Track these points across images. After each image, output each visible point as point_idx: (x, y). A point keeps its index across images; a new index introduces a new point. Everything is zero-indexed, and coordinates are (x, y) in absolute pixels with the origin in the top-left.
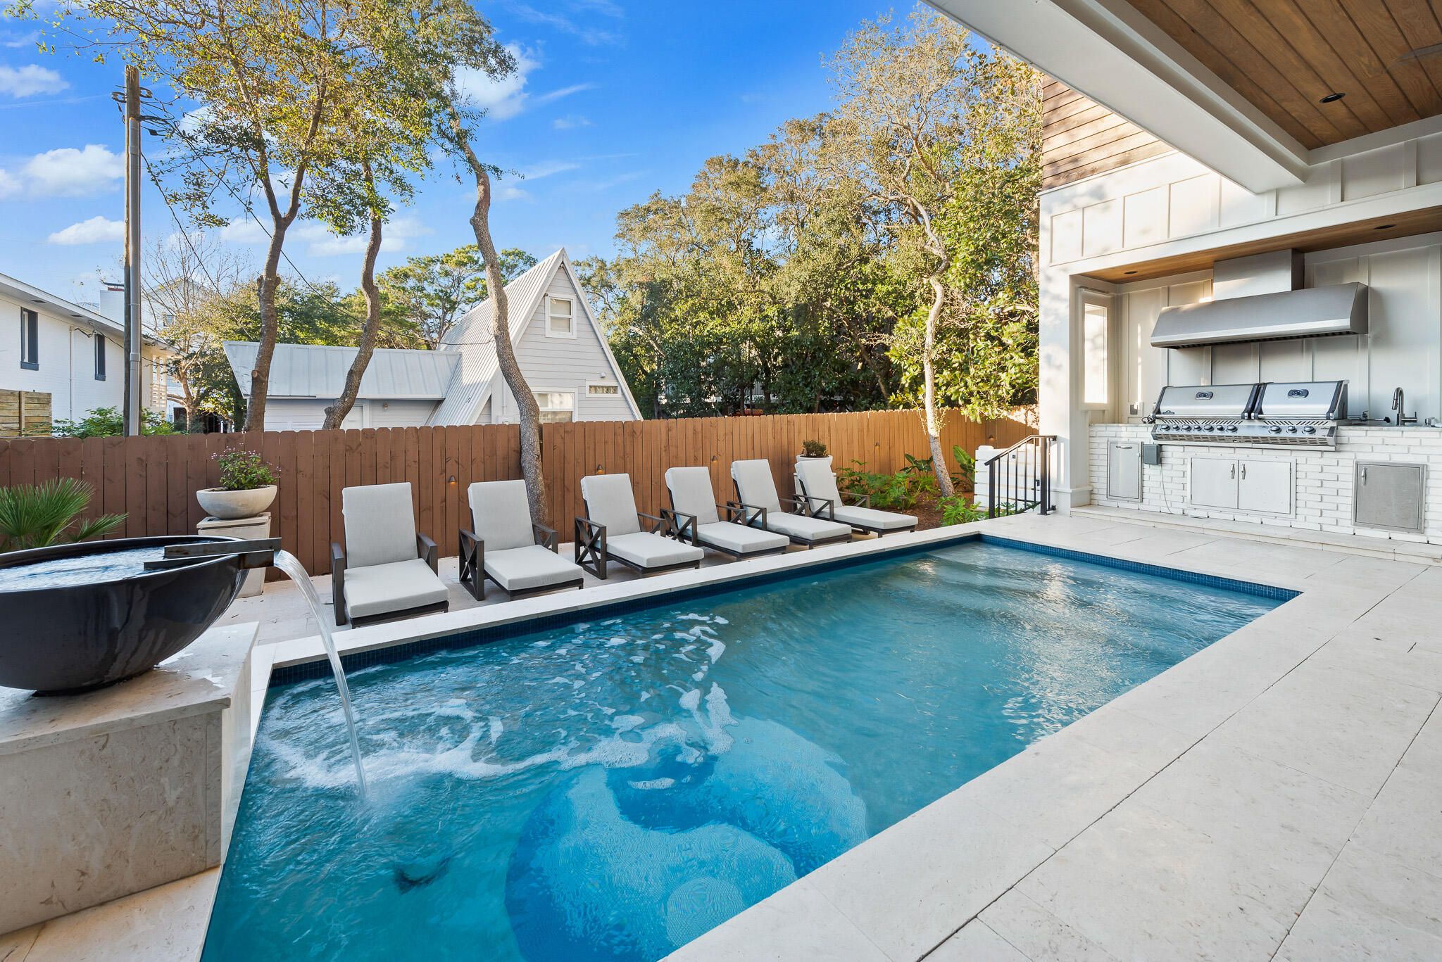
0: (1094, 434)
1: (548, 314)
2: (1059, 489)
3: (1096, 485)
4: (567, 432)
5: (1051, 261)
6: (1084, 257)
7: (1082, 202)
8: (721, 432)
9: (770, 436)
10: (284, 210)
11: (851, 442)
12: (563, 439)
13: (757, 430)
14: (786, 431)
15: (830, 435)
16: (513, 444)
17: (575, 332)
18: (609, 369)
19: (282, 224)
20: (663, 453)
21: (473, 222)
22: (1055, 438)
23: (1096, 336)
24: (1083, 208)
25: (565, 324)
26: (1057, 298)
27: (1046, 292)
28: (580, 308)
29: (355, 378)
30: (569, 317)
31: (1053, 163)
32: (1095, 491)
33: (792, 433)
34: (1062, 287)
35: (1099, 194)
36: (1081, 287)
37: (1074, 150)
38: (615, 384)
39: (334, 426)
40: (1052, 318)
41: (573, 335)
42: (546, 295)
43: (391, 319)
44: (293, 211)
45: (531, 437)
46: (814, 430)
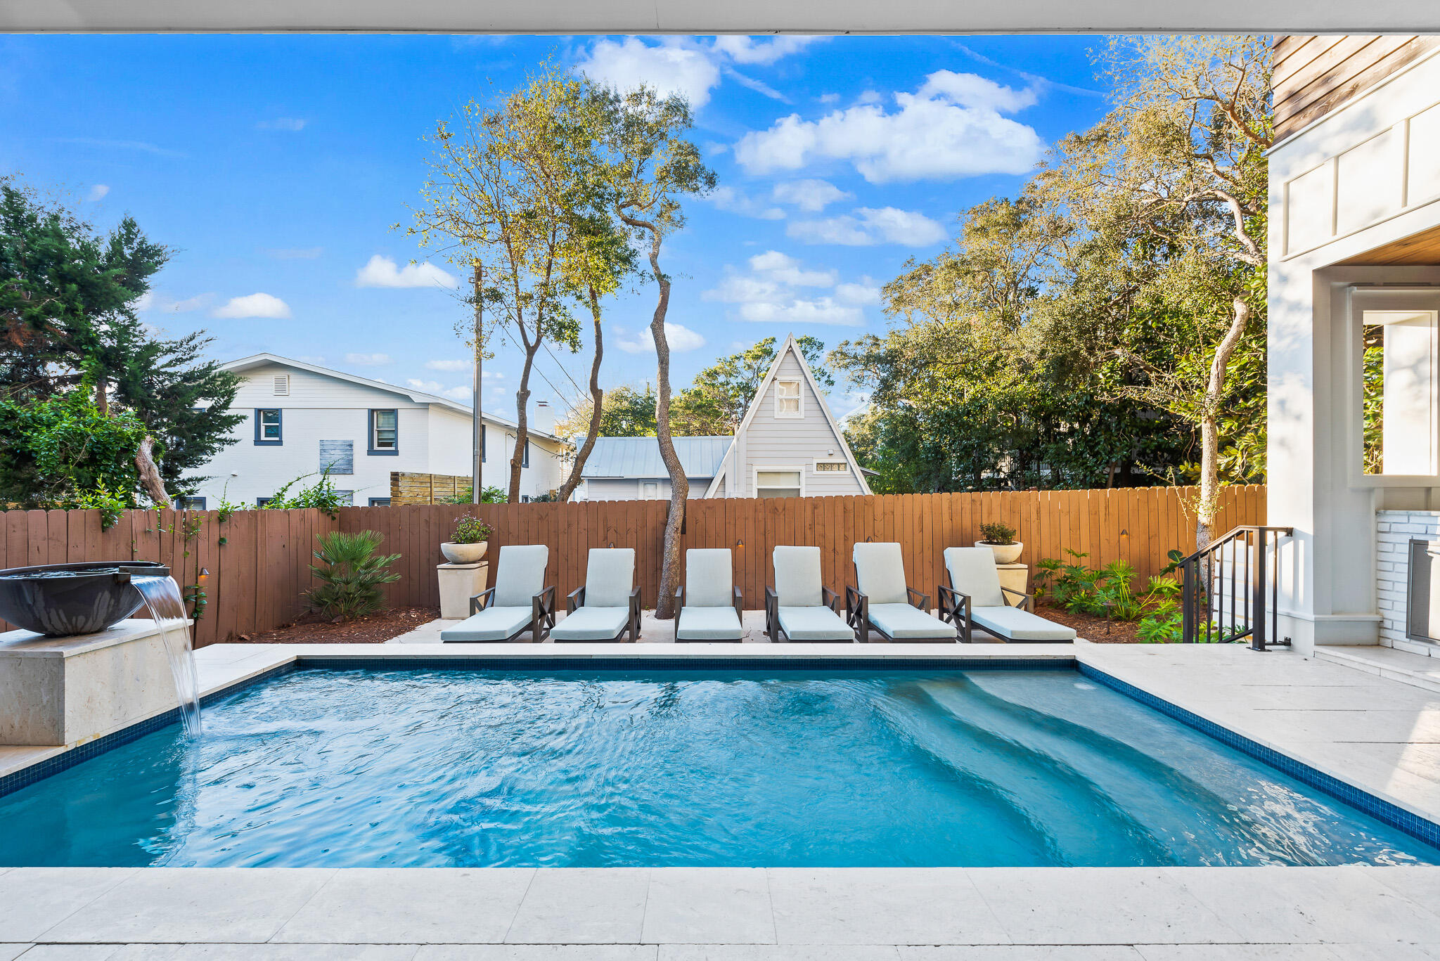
0: (1385, 527)
1: (777, 396)
2: (1294, 613)
3: (1387, 614)
4: (709, 508)
5: (1286, 252)
6: (1340, 233)
7: (1335, 145)
8: (879, 511)
9: (946, 517)
10: (532, 342)
11: (1075, 528)
12: (705, 514)
13: (926, 510)
14: (968, 511)
15: (1039, 518)
16: (661, 518)
17: (803, 413)
18: (837, 446)
19: (531, 351)
20: (808, 532)
21: (652, 326)
22: (1290, 532)
23: (1420, 361)
24: (1337, 158)
25: (793, 404)
26: (1295, 307)
27: (1279, 300)
28: (808, 388)
29: (580, 463)
30: (796, 397)
31: (1292, 96)
32: (1387, 624)
33: (979, 515)
34: (1302, 290)
35: (1367, 121)
36: (1350, 286)
37: (1323, 65)
38: (843, 461)
39: (563, 500)
40: (1288, 340)
41: (800, 415)
42: (774, 379)
43: (702, 412)
44: (539, 341)
45: (677, 514)
46: (1012, 511)
